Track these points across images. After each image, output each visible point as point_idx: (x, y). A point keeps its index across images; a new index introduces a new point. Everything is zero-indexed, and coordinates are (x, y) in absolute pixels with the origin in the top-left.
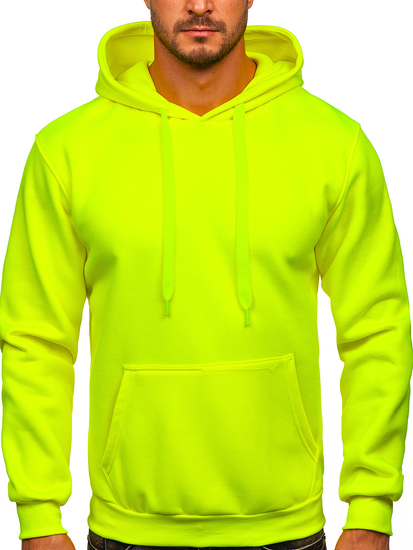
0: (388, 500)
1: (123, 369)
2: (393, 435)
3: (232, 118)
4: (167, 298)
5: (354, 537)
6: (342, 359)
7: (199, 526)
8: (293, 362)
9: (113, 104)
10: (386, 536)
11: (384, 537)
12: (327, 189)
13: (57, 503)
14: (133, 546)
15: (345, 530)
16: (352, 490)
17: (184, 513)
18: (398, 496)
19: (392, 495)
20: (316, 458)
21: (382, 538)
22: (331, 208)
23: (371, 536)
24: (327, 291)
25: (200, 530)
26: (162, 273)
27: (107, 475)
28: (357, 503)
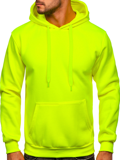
0: (112, 142)
1: (36, 104)
2: (114, 122)
3: (68, 29)
4: (48, 82)
5: (102, 154)
6: (99, 99)
7: (57, 151)
8: (85, 102)
9: (35, 23)
10: (112, 153)
11: (111, 154)
12: (96, 52)
13: (17, 141)
14: (37, 157)
15: (99, 152)
16: (102, 140)
17: (53, 147)
18: (115, 141)
19: (114, 141)
20: (91, 131)
21: (110, 154)
22: (97, 57)
23: (108, 153)
24: (95, 80)
25: (57, 152)
26: (47, 74)
27: (30, 136)
28: (103, 143)
